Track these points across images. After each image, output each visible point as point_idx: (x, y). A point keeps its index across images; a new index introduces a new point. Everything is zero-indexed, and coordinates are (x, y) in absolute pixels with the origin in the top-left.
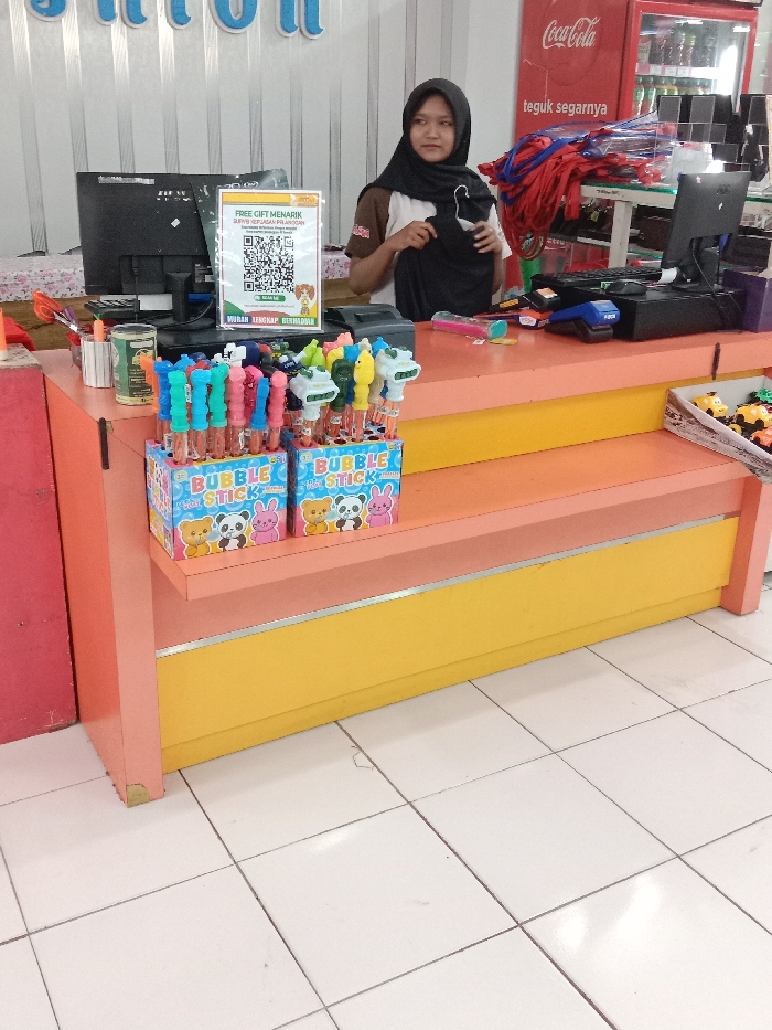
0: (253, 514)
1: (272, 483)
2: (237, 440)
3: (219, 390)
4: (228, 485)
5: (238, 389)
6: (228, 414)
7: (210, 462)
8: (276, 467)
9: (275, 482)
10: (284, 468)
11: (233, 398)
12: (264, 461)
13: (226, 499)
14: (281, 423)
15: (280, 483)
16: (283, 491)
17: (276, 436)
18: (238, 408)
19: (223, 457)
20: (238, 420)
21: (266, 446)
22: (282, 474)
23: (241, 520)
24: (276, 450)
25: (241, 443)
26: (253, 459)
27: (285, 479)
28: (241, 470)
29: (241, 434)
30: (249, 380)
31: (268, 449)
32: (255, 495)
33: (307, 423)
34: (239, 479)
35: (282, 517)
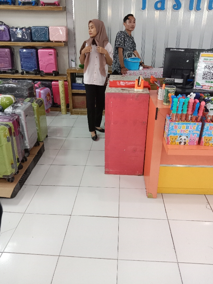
0: (189, 137)
1: (196, 130)
2: (188, 118)
3: (186, 104)
4: (184, 129)
5: (191, 105)
6: (188, 110)
7: (180, 122)
8: (198, 126)
9: (197, 130)
10: (200, 127)
11: (189, 107)
12: (195, 124)
13: (183, 132)
14: (202, 115)
15: (198, 130)
16: (199, 133)
17: (200, 118)
18: (190, 110)
19: (184, 121)
20: (190, 112)
21: (196, 120)
22: (199, 128)
23: (186, 138)
24: (199, 122)
25: (189, 119)
26: (192, 123)
27: (200, 130)
28: (188, 125)
29: (190, 116)
30: (195, 102)
31: (197, 121)
32: (191, 132)
33: (209, 116)
34: (187, 128)
35: (197, 139)
